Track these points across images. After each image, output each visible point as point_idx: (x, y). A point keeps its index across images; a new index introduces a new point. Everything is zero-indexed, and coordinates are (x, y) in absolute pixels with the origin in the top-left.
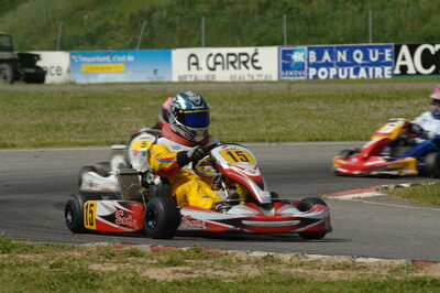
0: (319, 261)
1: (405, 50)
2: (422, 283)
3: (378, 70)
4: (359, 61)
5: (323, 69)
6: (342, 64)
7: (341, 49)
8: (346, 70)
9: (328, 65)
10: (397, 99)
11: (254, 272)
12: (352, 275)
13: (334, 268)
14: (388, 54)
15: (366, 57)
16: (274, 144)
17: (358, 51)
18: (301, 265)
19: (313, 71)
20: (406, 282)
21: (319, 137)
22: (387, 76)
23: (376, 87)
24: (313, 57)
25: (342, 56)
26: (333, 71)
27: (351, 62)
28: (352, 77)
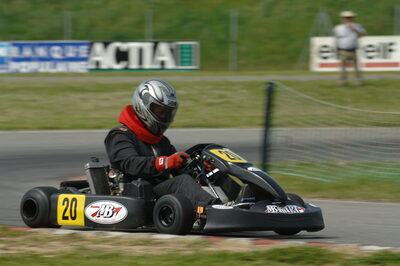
3: (76, 67)
4: (57, 56)
5: (24, 64)
6: (42, 59)
7: (40, 45)
8: (42, 63)
9: (28, 59)
14: (83, 50)
15: (64, 55)
17: (56, 48)
19: (14, 66)
22: (85, 71)
24: (14, 52)
25: (41, 52)
27: (49, 59)
28: (52, 71)
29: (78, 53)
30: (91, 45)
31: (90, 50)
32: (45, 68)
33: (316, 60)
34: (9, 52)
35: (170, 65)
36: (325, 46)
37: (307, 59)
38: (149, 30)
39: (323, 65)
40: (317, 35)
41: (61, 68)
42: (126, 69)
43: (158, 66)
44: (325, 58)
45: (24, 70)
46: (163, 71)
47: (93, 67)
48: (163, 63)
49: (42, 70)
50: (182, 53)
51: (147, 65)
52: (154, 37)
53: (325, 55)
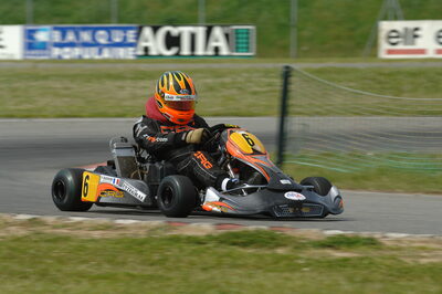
0: (80, 223)
1: (147, 31)
2: (176, 239)
3: (122, 53)
4: (103, 41)
5: (67, 50)
6: (86, 45)
7: (84, 29)
8: (87, 49)
9: (71, 45)
10: (143, 79)
11: (22, 232)
12: (113, 234)
13: (96, 228)
14: (131, 35)
15: (110, 39)
16: (25, 120)
17: (102, 32)
18: (65, 226)
19: (56, 52)
20: (161, 239)
21: (67, 113)
22: (132, 58)
23: (120, 67)
24: (57, 36)
25: (86, 37)
26: (77, 52)
27: (94, 44)
28: (97, 57)
29: (125, 38)
30: (140, 29)
31: (138, 35)
32: (90, 54)
33: (384, 46)
34: (50, 36)
35: (224, 51)
36: (394, 31)
37: (375, 45)
38: (202, 14)
39: (390, 52)
40: (385, 19)
41: (106, 54)
42: (177, 54)
43: (211, 52)
44: (394, 44)
45: (67, 57)
46: (217, 58)
47: (141, 52)
48: (217, 49)
49: (87, 57)
50: (237, 38)
51: (200, 51)
52: (207, 21)
53: (394, 40)
